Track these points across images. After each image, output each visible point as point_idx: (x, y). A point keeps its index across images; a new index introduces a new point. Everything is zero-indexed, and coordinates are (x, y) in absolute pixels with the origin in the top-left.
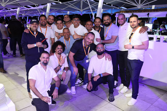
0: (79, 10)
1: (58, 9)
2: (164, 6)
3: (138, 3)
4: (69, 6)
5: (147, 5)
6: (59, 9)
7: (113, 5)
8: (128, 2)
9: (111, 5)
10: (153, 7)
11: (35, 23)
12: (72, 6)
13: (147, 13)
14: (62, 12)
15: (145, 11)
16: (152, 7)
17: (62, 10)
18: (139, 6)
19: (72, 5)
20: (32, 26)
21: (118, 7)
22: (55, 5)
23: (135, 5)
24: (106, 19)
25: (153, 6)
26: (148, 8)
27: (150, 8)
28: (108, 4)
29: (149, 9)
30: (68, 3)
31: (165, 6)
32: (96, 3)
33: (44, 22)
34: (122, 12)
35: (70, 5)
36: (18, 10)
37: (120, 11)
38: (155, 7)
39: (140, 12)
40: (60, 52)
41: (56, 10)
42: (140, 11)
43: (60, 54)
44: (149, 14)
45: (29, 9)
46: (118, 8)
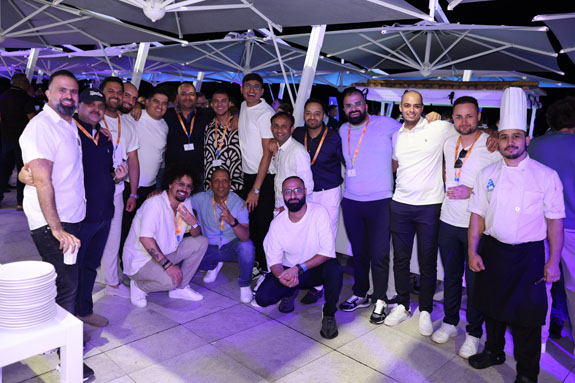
0: (236, 71)
1: (168, 61)
2: (496, 76)
3: (423, 61)
4: (208, 55)
5: (449, 67)
6: (173, 61)
7: (345, 62)
8: (393, 56)
9: (340, 61)
10: (467, 75)
11: (97, 103)
12: (217, 54)
13: (449, 92)
14: (179, 71)
15: (442, 85)
16: (462, 76)
17: (180, 68)
18: (426, 70)
19: (218, 51)
20: (89, 109)
21: (362, 68)
22: (161, 49)
23: (412, 64)
24: (353, 103)
25: (466, 71)
26: (451, 76)
27: (457, 76)
28: (332, 58)
29: (456, 79)
30: (204, 47)
31: (501, 76)
32: (294, 52)
33: (117, 99)
34: (374, 84)
35: (211, 51)
36: (32, 54)
37: (368, 80)
38: (472, 75)
39: (427, 88)
40: (182, 194)
41: (162, 63)
42: (428, 83)
43: (181, 200)
44: (453, 93)
45: (70, 55)
46: (363, 71)
